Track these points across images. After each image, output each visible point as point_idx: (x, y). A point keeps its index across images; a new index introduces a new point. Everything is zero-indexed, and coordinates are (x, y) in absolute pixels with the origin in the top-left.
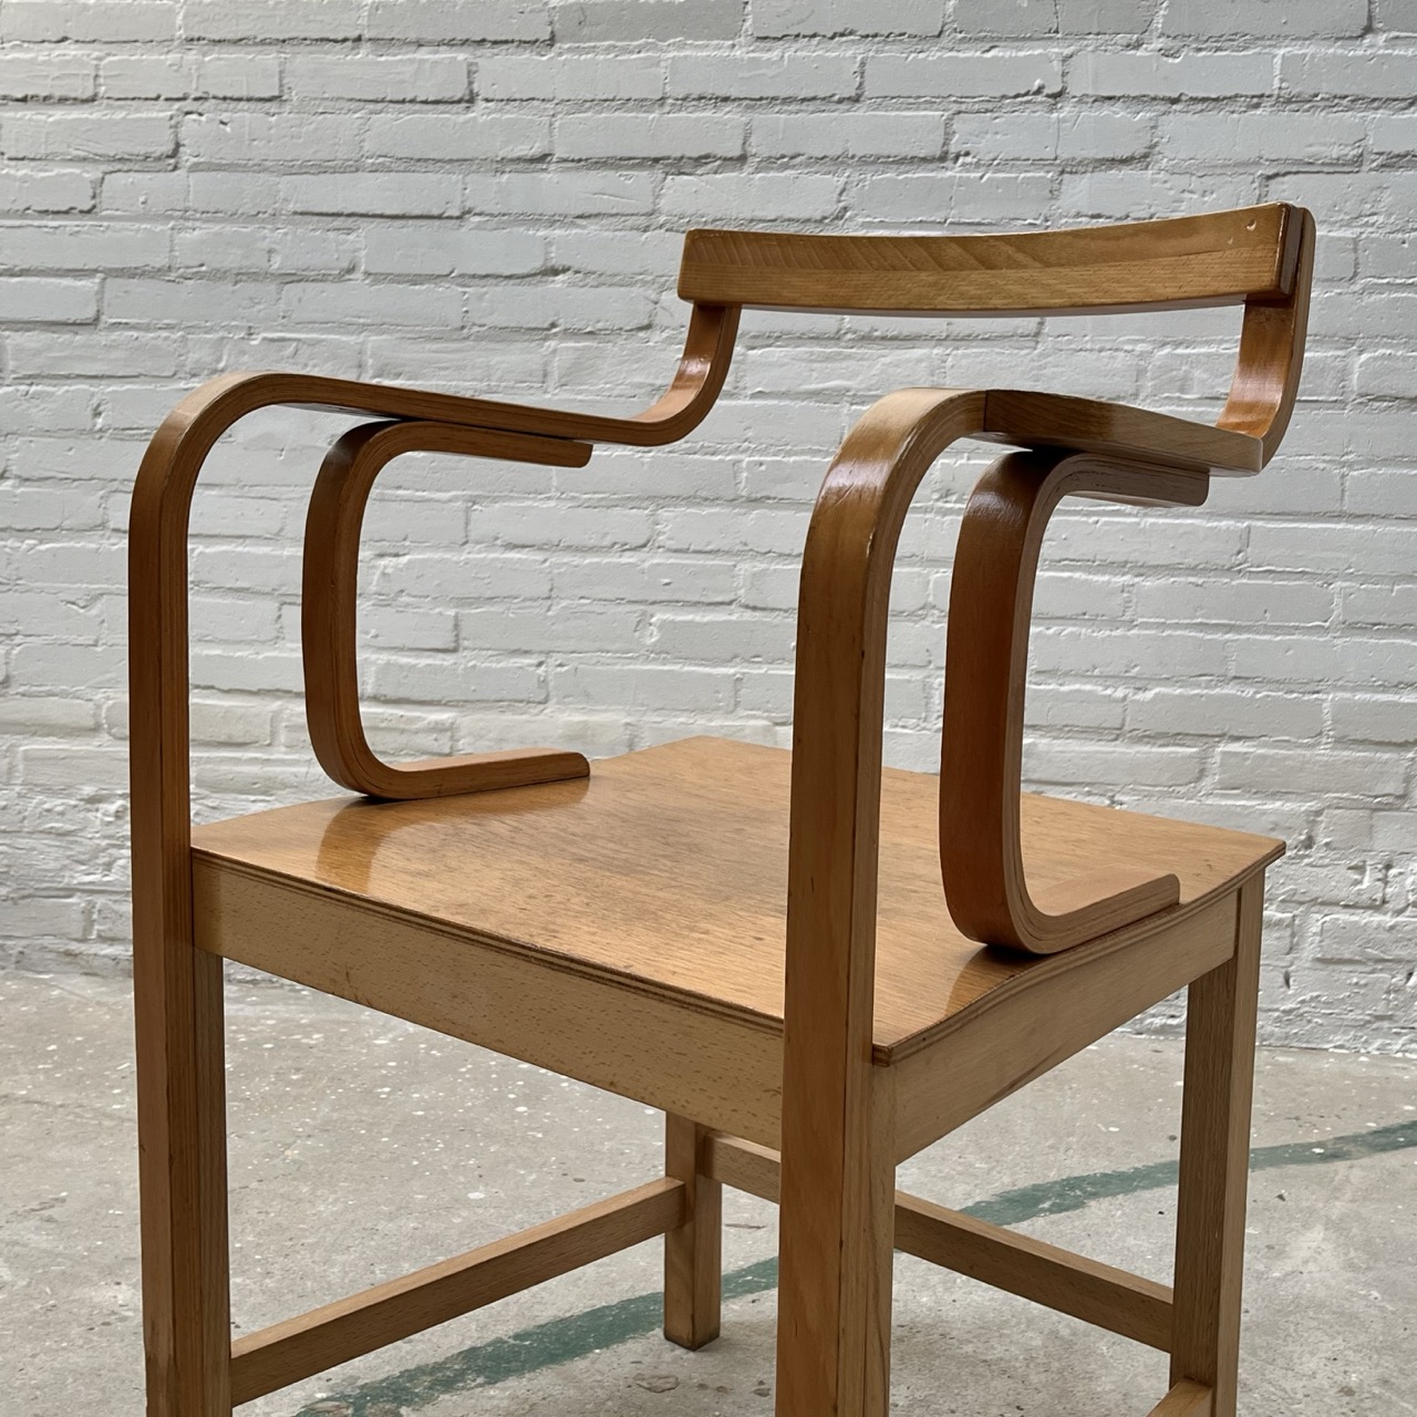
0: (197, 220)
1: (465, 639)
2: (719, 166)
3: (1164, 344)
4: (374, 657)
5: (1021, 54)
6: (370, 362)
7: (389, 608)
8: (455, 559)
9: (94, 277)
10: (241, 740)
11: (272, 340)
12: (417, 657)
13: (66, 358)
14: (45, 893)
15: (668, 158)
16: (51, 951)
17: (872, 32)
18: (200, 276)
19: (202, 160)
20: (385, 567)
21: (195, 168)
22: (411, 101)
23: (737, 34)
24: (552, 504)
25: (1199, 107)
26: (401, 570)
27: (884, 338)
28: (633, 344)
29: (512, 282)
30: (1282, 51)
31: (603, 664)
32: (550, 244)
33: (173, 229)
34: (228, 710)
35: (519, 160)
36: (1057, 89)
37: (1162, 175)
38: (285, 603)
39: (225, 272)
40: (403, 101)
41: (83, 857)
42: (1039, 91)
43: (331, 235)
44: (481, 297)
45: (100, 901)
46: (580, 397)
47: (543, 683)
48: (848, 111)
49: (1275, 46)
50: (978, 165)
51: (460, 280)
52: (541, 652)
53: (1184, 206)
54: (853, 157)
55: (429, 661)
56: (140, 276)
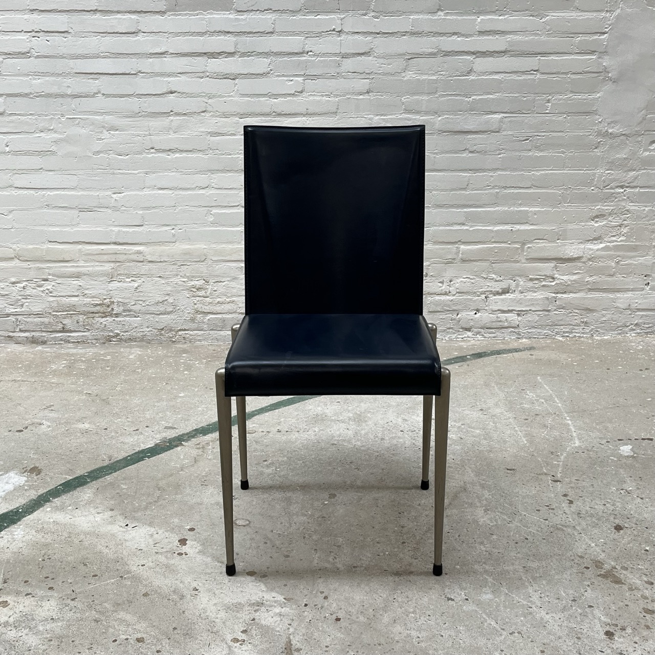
0: (40, 76)
1: (146, 221)
2: (227, 55)
3: (378, 115)
4: (114, 229)
5: (327, 17)
6: (106, 125)
7: (118, 212)
8: (140, 194)
10: (67, 260)
11: (70, 118)
12: (130, 228)
15: (209, 53)
16: (3, 336)
17: (277, 9)
18: (43, 96)
19: (40, 54)
20: (116, 197)
21: (38, 57)
22: (117, 33)
23: (231, 9)
24: (174, 174)
25: (386, 35)
26: (122, 198)
28: (199, 118)
29: (156, 96)
30: (412, 17)
31: (195, 228)
32: (169, 83)
33: (30, 79)
34: (62, 249)
35: (156, 54)
36: (340, 29)
37: (375, 59)
38: (81, 211)
39: (52, 94)
40: (114, 33)
41: (13, 303)
42: (334, 30)
43: (90, 81)
44: (145, 102)
45: (20, 318)
46: (182, 136)
47: (174, 235)
48: (270, 36)
49: (409, 15)
50: (314, 55)
51: (137, 96)
52: (173, 225)
53: (381, 69)
54: (272, 53)
55: (134, 229)
56: (19, 96)
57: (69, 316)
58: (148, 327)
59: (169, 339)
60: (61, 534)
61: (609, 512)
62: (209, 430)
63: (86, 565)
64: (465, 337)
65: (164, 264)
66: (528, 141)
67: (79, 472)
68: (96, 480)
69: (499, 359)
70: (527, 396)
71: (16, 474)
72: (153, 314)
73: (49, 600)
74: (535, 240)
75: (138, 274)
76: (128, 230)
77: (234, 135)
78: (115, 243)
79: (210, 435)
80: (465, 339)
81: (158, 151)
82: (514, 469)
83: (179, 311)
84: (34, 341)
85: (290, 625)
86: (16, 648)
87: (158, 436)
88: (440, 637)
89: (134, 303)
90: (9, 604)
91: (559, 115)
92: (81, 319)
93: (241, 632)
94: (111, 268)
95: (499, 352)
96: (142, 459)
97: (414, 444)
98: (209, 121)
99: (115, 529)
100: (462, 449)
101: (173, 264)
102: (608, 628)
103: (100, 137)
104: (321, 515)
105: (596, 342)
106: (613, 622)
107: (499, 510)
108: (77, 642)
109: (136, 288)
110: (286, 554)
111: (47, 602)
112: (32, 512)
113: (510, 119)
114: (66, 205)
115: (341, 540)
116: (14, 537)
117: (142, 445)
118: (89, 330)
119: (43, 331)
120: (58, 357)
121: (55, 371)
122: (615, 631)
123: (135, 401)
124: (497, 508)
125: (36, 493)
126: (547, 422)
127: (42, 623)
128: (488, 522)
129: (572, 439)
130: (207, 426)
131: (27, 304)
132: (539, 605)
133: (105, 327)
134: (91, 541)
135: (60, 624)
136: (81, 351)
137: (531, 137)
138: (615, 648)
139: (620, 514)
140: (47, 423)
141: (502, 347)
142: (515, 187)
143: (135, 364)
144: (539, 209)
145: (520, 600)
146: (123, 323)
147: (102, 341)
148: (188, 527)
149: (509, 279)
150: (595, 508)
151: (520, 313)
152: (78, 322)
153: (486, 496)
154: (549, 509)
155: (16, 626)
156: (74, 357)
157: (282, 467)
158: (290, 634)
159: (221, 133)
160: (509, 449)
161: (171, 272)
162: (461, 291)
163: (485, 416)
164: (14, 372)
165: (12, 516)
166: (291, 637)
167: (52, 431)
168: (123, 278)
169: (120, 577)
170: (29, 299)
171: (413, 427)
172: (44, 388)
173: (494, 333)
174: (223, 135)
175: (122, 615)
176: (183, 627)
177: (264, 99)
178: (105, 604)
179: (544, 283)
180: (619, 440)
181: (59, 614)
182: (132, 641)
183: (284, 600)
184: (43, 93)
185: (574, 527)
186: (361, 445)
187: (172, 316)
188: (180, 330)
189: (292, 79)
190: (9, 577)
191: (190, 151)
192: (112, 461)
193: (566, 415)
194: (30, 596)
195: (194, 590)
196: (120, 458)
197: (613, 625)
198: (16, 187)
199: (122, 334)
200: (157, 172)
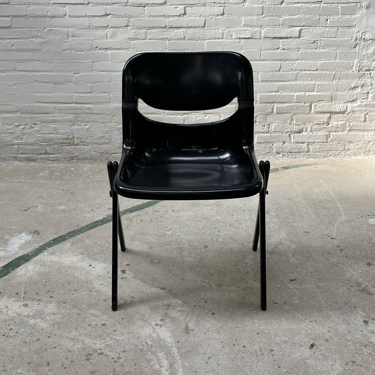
0: (31, 5)
1: (93, 90)
4: (75, 94)
6: (70, 34)
7: (77, 85)
8: (90, 74)
9: (10, 17)
10: (47, 112)
11: (49, 30)
13: (5, 34)
14: (8, 145)
16: (11, 157)
18: (33, 17)
20: (76, 76)
24: (110, 62)
26: (79, 77)
27: (175, 27)
29: (99, 17)
32: (107, 9)
33: (26, 7)
34: (45, 106)
38: (55, 84)
39: (39, 16)
41: (16, 137)
43: (61, 8)
44: (93, 20)
45: (21, 146)
46: (114, 40)
47: (109, 98)
51: (88, 17)
52: (109, 92)
55: (86, 95)
56: (20, 17)
57: (49, 145)
58: (94, 152)
59: (106, 159)
60: (54, 267)
61: (363, 256)
62: (133, 210)
63: (70, 284)
64: (277, 158)
65: (104, 115)
66: (316, 43)
67: (62, 233)
68: (72, 237)
69: (297, 170)
70: (314, 191)
71: (26, 234)
72: (97, 144)
73: (51, 303)
74: (319, 101)
75: (88, 121)
76: (83, 95)
77: (145, 39)
78: (75, 103)
79: (134, 213)
80: (277, 159)
81: (101, 49)
82: (308, 232)
83: (112, 142)
84: (29, 160)
85: (187, 316)
86: (35, 329)
87: (104, 213)
88: (271, 324)
89: (86, 138)
90: (29, 306)
91: (333, 28)
92: (56, 147)
93: (160, 320)
94: (73, 117)
95: (297, 166)
96: (97, 226)
97: (251, 218)
98: (131, 31)
99: (85, 264)
100: (278, 221)
101: (109, 115)
102: (365, 319)
103: (67, 41)
104: (200, 257)
105: (353, 160)
106: (367, 315)
107: (301, 254)
108: (68, 326)
109: (88, 129)
110: (182, 278)
111: (50, 304)
112: (37, 255)
113: (305, 30)
114: (47, 81)
115: (212, 271)
116: (28, 269)
117: (96, 218)
118: (61, 153)
119: (34, 154)
120: (44, 169)
121: (42, 176)
122: (369, 320)
123: (90, 194)
124: (299, 253)
125: (38, 245)
126: (326, 206)
127: (49, 315)
128: (295, 261)
129: (341, 215)
130: (132, 207)
131: (24, 138)
132: (326, 306)
133: (70, 151)
134: (72, 271)
135: (58, 316)
136: (56, 165)
137: (317, 41)
138: (369, 330)
139: (370, 257)
140: (40, 206)
141: (298, 163)
142: (308, 70)
143: (88, 173)
144: (321, 83)
145: (315, 304)
146: (80, 149)
147: (68, 160)
148: (126, 264)
149: (303, 124)
150: (355, 254)
151: (309, 143)
152: (54, 149)
153: (294, 247)
154: (329, 254)
155: (34, 317)
156: (52, 169)
157: (176, 231)
158: (187, 322)
159: (137, 38)
160: (305, 221)
161: (107, 120)
162: (276, 131)
163: (291, 202)
164: (19, 177)
165: (25, 257)
166: (188, 323)
167: (44, 210)
168: (80, 123)
169: (90, 291)
170: (26, 135)
171: (250, 209)
172: (37, 186)
173: (294, 155)
174: (137, 39)
175: (92, 311)
176: (127, 318)
177: (161, 18)
178: (82, 305)
179: (323, 126)
180: (368, 216)
181: (57, 311)
182: (99, 325)
183: (182, 303)
184: (34, 15)
185: (344, 264)
186: (220, 219)
187: (108, 145)
188: (113, 153)
189: (178, 6)
190: (27, 291)
191: (119, 49)
192: (80, 227)
193: (337, 202)
194: (40, 301)
195: (132, 298)
196: (84, 225)
197: (368, 317)
198: (18, 70)
199: (79, 155)
200: (99, 61)
